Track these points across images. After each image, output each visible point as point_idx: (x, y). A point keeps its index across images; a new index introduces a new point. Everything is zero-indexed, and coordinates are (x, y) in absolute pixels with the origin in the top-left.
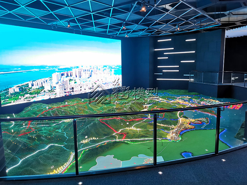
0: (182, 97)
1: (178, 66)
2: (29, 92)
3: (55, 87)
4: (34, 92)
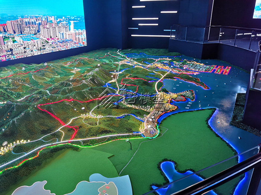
0: (162, 59)
1: (157, 19)
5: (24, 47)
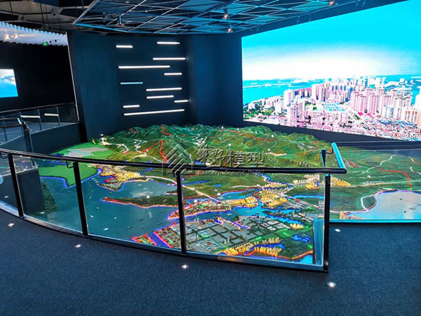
2: (262, 111)
3: (286, 111)
4: (266, 112)
5: (323, 117)
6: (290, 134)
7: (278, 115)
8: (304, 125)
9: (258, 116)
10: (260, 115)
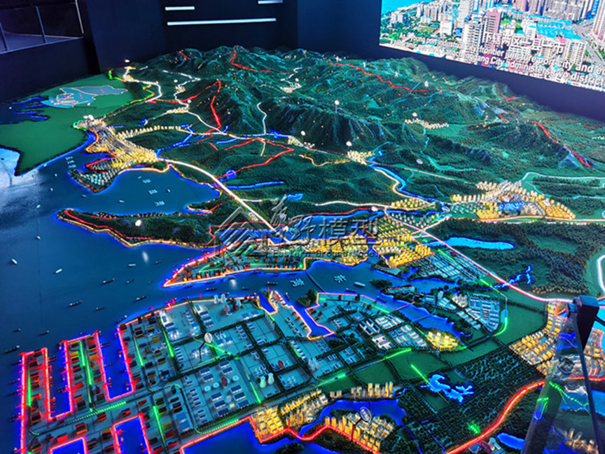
2: (415, 29)
3: (461, 30)
4: (422, 30)
5: (533, 49)
6: (462, 78)
7: (444, 37)
8: (492, 62)
9: (407, 39)
10: (411, 35)
